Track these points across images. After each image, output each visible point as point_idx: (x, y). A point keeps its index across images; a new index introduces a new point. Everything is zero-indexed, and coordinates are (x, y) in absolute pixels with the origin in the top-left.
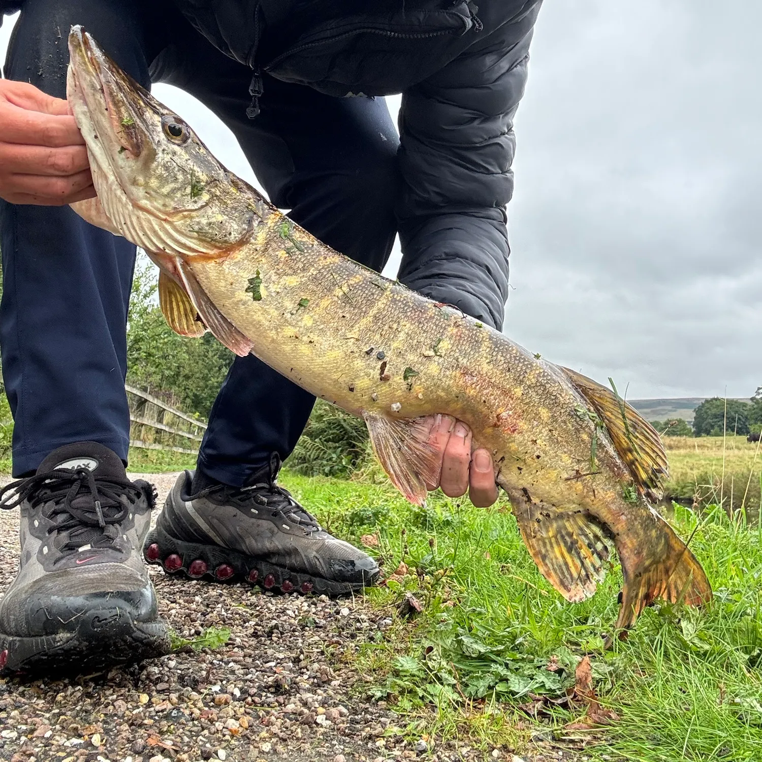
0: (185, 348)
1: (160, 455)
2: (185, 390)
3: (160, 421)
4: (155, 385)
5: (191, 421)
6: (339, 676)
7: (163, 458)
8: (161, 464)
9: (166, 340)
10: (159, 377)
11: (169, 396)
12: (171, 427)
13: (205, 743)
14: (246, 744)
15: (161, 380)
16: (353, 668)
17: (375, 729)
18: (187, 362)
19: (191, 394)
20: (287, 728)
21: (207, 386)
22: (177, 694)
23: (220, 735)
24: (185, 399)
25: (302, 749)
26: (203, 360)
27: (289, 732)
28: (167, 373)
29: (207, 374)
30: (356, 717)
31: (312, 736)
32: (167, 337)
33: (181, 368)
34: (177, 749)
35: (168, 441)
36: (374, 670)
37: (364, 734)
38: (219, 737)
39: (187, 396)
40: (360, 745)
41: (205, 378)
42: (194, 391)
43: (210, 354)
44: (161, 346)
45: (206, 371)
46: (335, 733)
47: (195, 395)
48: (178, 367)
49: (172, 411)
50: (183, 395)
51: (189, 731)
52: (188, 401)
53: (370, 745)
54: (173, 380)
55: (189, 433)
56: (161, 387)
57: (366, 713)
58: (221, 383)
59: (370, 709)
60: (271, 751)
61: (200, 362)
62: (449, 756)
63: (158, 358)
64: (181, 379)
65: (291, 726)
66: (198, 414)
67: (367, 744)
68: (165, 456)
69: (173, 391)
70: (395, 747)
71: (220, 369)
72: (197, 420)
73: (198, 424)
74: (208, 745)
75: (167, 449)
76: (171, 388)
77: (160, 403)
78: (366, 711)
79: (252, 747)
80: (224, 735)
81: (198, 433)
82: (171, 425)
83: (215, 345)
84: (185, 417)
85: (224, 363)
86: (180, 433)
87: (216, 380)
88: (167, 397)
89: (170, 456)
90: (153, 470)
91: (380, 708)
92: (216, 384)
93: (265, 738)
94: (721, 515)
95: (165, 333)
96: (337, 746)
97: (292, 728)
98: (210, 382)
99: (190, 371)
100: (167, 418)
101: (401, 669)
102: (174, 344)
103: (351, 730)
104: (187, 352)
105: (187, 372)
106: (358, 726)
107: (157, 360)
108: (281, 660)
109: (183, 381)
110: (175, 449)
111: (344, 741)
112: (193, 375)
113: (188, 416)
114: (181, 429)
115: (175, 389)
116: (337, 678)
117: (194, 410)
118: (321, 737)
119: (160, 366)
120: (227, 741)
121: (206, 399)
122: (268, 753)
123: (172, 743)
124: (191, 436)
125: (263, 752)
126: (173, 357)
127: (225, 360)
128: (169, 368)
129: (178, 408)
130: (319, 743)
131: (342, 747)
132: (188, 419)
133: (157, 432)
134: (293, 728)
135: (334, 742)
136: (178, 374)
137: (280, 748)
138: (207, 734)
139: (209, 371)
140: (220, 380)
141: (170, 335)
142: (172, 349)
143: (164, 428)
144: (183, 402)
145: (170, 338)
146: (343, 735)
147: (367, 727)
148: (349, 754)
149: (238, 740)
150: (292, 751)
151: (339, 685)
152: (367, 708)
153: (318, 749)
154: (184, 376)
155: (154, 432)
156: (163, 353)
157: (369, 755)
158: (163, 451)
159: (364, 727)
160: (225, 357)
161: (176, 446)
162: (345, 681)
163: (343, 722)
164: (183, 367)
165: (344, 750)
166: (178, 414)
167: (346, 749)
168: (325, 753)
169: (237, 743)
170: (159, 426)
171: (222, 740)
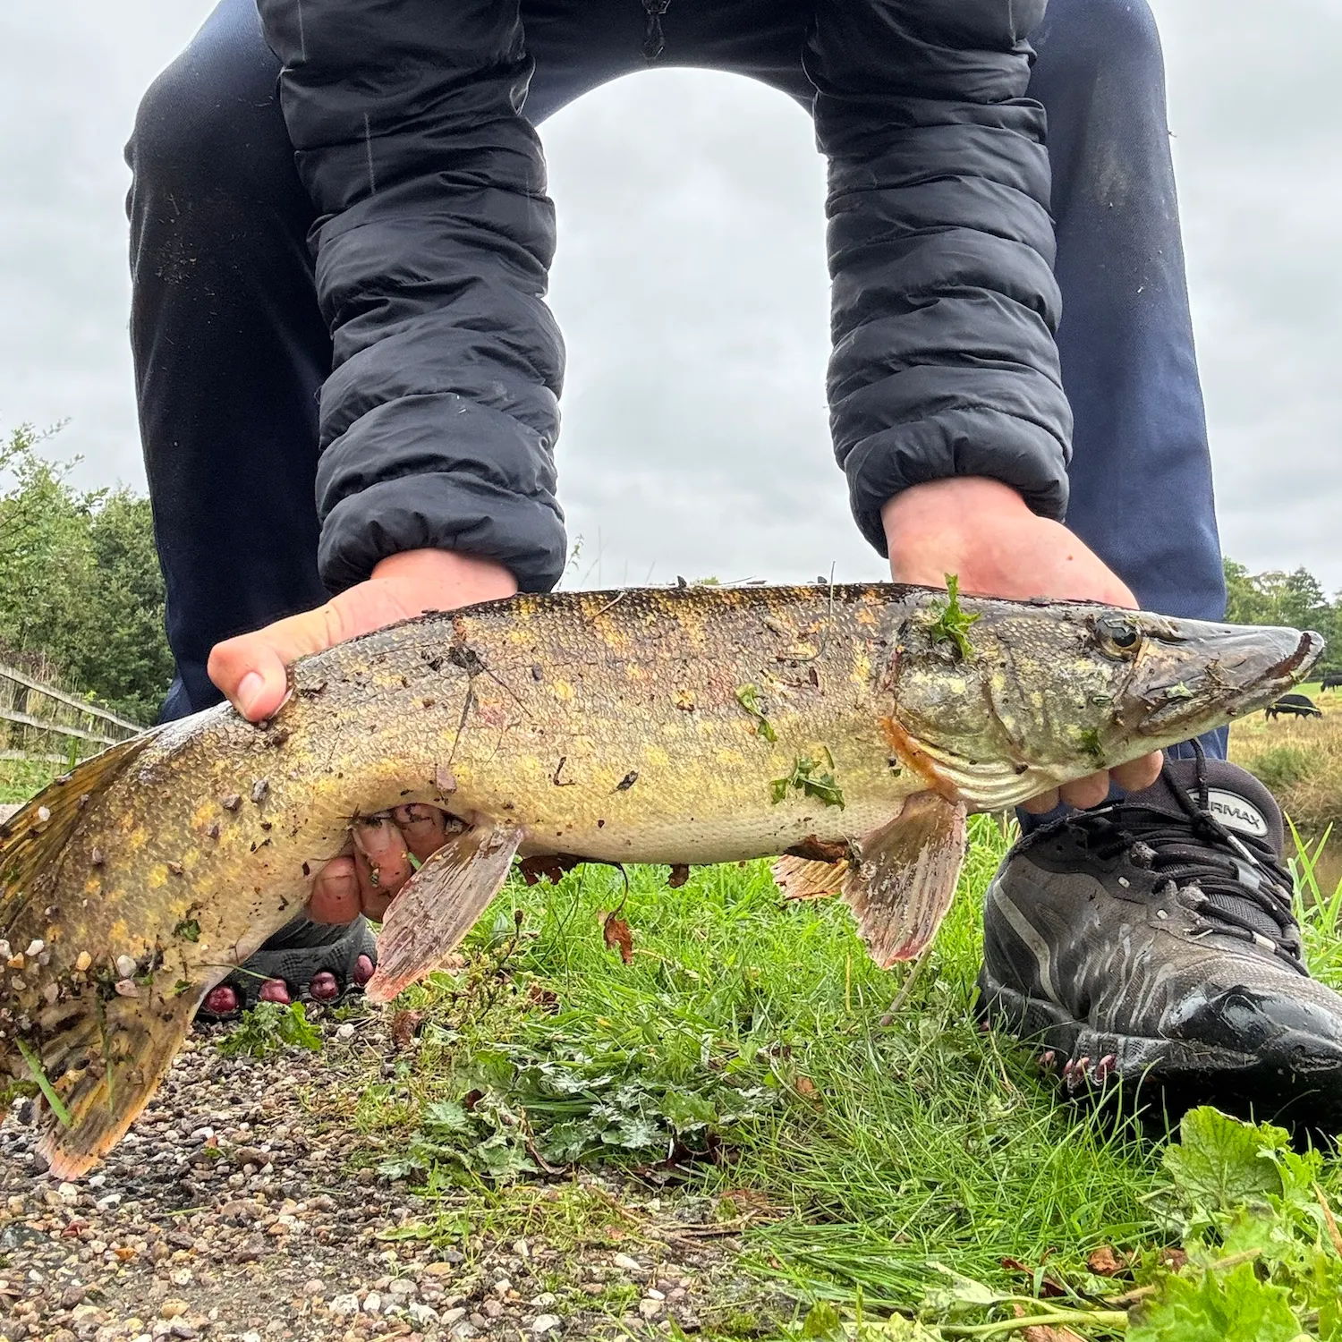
0: (62, 575)
1: (22, 771)
2: (67, 650)
3: (20, 708)
4: (8, 642)
5: (79, 706)
6: (324, 1142)
7: (27, 775)
8: (23, 785)
9: (25, 560)
10: (17, 627)
11: (37, 662)
12: (41, 719)
13: (71, 1278)
14: (147, 1274)
15: (20, 633)
16: (351, 1127)
17: (382, 1229)
18: (70, 599)
19: (78, 658)
20: (223, 1240)
21: (109, 643)
22: (23, 1197)
23: (99, 1262)
24: (68, 666)
25: (248, 1274)
26: (101, 595)
27: (227, 1248)
28: (29, 621)
29: (110, 622)
30: (350, 1211)
31: (269, 1249)
32: (27, 556)
33: (59, 612)
34: (15, 1293)
35: (36, 744)
36: (389, 1128)
37: (361, 1238)
38: (97, 1267)
39: (73, 662)
40: (353, 1258)
41: (106, 629)
42: (85, 651)
43: (114, 585)
44: (16, 571)
45: (108, 616)
46: (311, 1242)
47: (88, 660)
48: (53, 610)
49: (41, 689)
50: (63, 659)
51: (42, 1259)
52: (74, 670)
53: (371, 1257)
54: (43, 633)
55: (77, 728)
56: (20, 646)
57: (368, 1203)
58: (137, 636)
59: (376, 1195)
60: (193, 1284)
61: (95, 599)
62: (508, 1264)
63: (12, 593)
64: (58, 631)
65: (232, 1236)
66: (93, 693)
67: (365, 1255)
68: (32, 771)
69: (43, 653)
70: (414, 1257)
71: (134, 611)
72: (92, 704)
73: (95, 711)
74: (76, 1282)
75: (36, 758)
76: (40, 649)
77: (19, 677)
78: (370, 1199)
79: (155, 1278)
80: (107, 1262)
81: (94, 728)
82: (42, 715)
83: (122, 569)
84: (68, 700)
85: (140, 599)
86: (60, 729)
87: (126, 631)
88: (33, 665)
89: (40, 771)
90: (8, 798)
91: (393, 1191)
92: (126, 638)
93: (181, 1261)
94: (987, 829)
95: (24, 548)
96: (312, 1265)
97: (232, 1240)
98: (116, 635)
99: (77, 616)
100: (33, 703)
101: (434, 1123)
102: (42, 568)
103: (338, 1234)
104: (68, 581)
105: (70, 617)
106: (353, 1226)
107: (9, 598)
108: (223, 1122)
109: (63, 634)
110: (49, 758)
111: (326, 1255)
112: (81, 623)
113: (75, 698)
114: (61, 722)
115: (46, 650)
116: (321, 1146)
117: (85, 687)
118: (285, 1251)
119: (15, 608)
120: (112, 1271)
121: (109, 665)
122: (185, 1287)
123: (7, 1283)
124: (81, 734)
125: (177, 1286)
126: (41, 591)
127: (141, 594)
128: (35, 612)
129: (54, 684)
130: (280, 1261)
131: (321, 1265)
132: (74, 703)
133: (14, 729)
134: (234, 1240)
135: (308, 1258)
136: (52, 623)
137: (208, 1276)
138: (76, 1263)
139: (114, 614)
140: (133, 630)
141: (32, 552)
142: (37, 577)
143: (26, 720)
144: (65, 672)
145: (34, 558)
146: (323, 1244)
147: (369, 1226)
148: (332, 1276)
149: (132, 1267)
150: (231, 1279)
151: (325, 1159)
152: (372, 1194)
153: (276, 1272)
154: (65, 626)
155: (9, 729)
156: (21, 583)
157: (368, 1275)
158: (28, 762)
159: (365, 1227)
160: (143, 590)
161: (52, 753)
162: (335, 1151)
163: (326, 1222)
164: (63, 609)
165: (323, 1270)
166: (54, 694)
167: (327, 1267)
168: (290, 1277)
169: (129, 1274)
170: (18, 718)
171: (103, 1271)
